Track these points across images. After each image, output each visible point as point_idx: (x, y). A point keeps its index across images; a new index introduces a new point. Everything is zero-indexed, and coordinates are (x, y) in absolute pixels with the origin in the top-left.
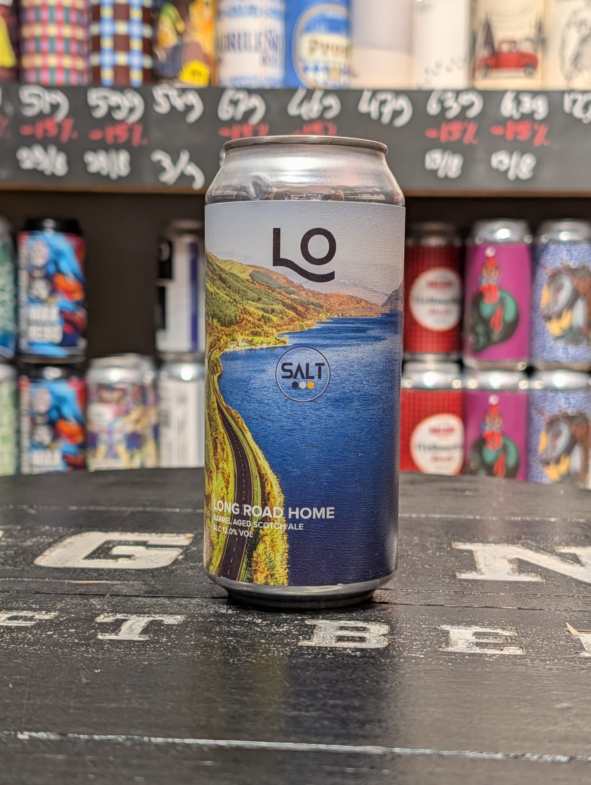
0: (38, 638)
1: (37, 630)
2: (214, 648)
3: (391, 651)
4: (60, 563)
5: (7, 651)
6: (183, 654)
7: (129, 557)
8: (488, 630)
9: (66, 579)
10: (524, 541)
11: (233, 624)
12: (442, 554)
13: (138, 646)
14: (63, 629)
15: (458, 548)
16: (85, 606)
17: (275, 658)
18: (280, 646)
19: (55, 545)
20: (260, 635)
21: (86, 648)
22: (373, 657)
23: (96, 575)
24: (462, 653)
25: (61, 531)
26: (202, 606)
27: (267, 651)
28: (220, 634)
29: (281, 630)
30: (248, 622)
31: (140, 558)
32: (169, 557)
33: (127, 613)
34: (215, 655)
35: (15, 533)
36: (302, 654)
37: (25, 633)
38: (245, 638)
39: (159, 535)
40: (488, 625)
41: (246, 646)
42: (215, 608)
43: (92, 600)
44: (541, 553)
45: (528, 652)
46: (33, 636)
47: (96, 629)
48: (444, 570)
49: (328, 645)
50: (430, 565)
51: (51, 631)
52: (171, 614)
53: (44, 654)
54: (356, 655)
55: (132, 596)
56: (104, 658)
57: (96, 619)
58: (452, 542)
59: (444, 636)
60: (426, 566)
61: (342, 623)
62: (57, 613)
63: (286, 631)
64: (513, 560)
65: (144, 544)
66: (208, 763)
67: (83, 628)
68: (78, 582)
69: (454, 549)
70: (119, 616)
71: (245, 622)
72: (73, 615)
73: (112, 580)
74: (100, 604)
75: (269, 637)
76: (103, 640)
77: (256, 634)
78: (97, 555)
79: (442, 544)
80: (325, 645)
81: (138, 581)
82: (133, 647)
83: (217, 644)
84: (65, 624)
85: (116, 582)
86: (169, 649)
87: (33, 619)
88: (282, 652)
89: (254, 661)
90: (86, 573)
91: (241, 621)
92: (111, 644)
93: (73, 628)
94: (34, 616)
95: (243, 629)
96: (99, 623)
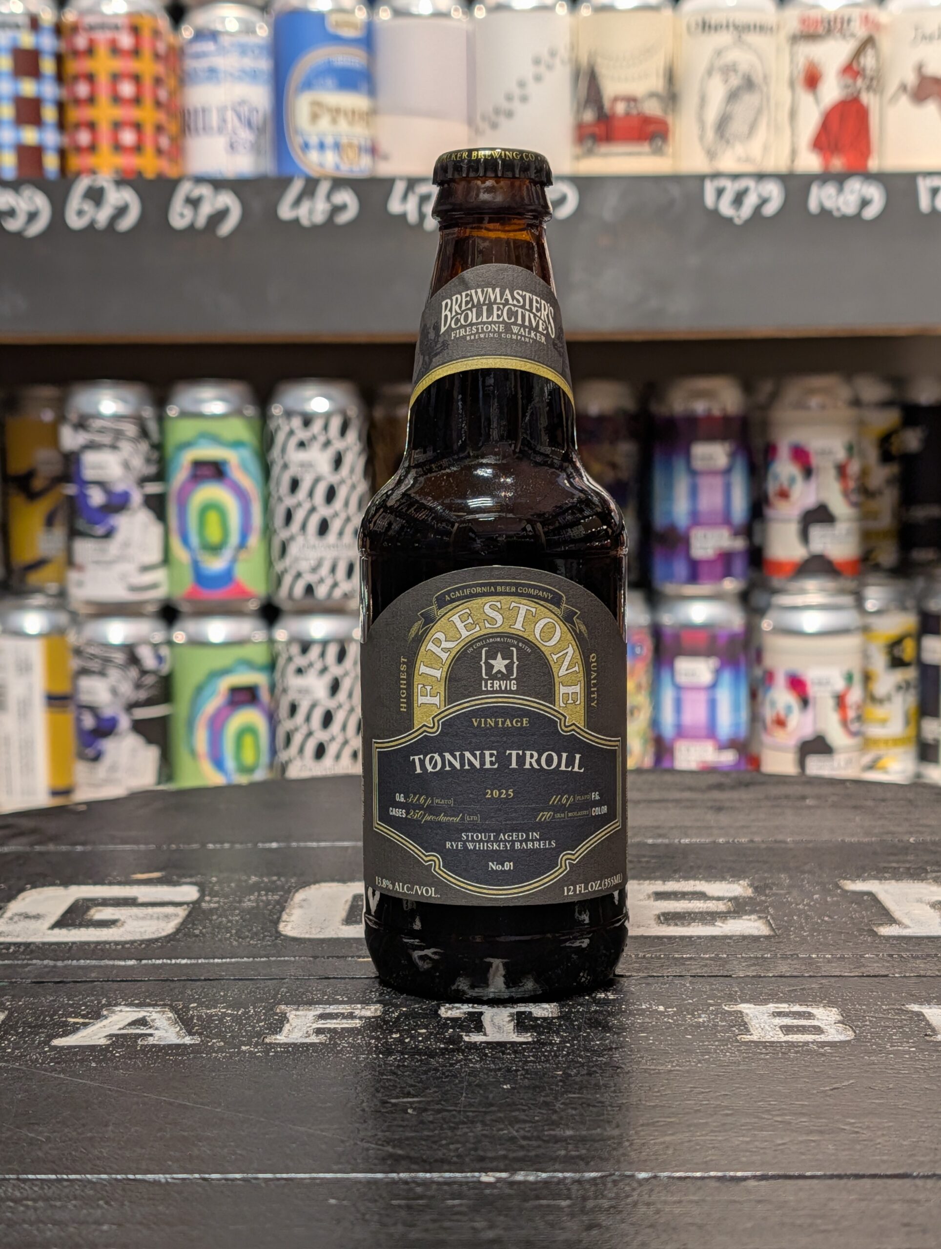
0: (386, 1042)
1: (373, 1031)
3: (868, 1044)
4: (315, 931)
9: (346, 956)
10: (934, 875)
12: (835, 899)
13: (531, 1051)
15: (850, 889)
18: (717, 1043)
19: (287, 904)
20: (678, 1028)
25: (279, 883)
29: (701, 1020)
30: (647, 1009)
33: (474, 1003)
34: (642, 1057)
35: (216, 888)
36: (755, 1053)
37: (364, 1037)
47: (452, 1028)
48: (853, 923)
49: (775, 1039)
51: (396, 1033)
52: (533, 1002)
56: (500, 1069)
57: (439, 1012)
58: (837, 879)
59: (922, 1020)
60: (826, 919)
61: (772, 1007)
62: (379, 1007)
63: (709, 1022)
64: (935, 903)
67: (434, 1028)
69: (847, 891)
70: (466, 1008)
72: (404, 1010)
75: (693, 1031)
76: (476, 1042)
77: (671, 1027)
79: (824, 884)
80: (772, 1039)
82: (524, 1051)
84: (403, 1022)
86: (573, 1052)
92: (493, 1048)
93: (420, 1027)
94: (352, 1013)
95: (647, 1020)
96: (448, 1019)
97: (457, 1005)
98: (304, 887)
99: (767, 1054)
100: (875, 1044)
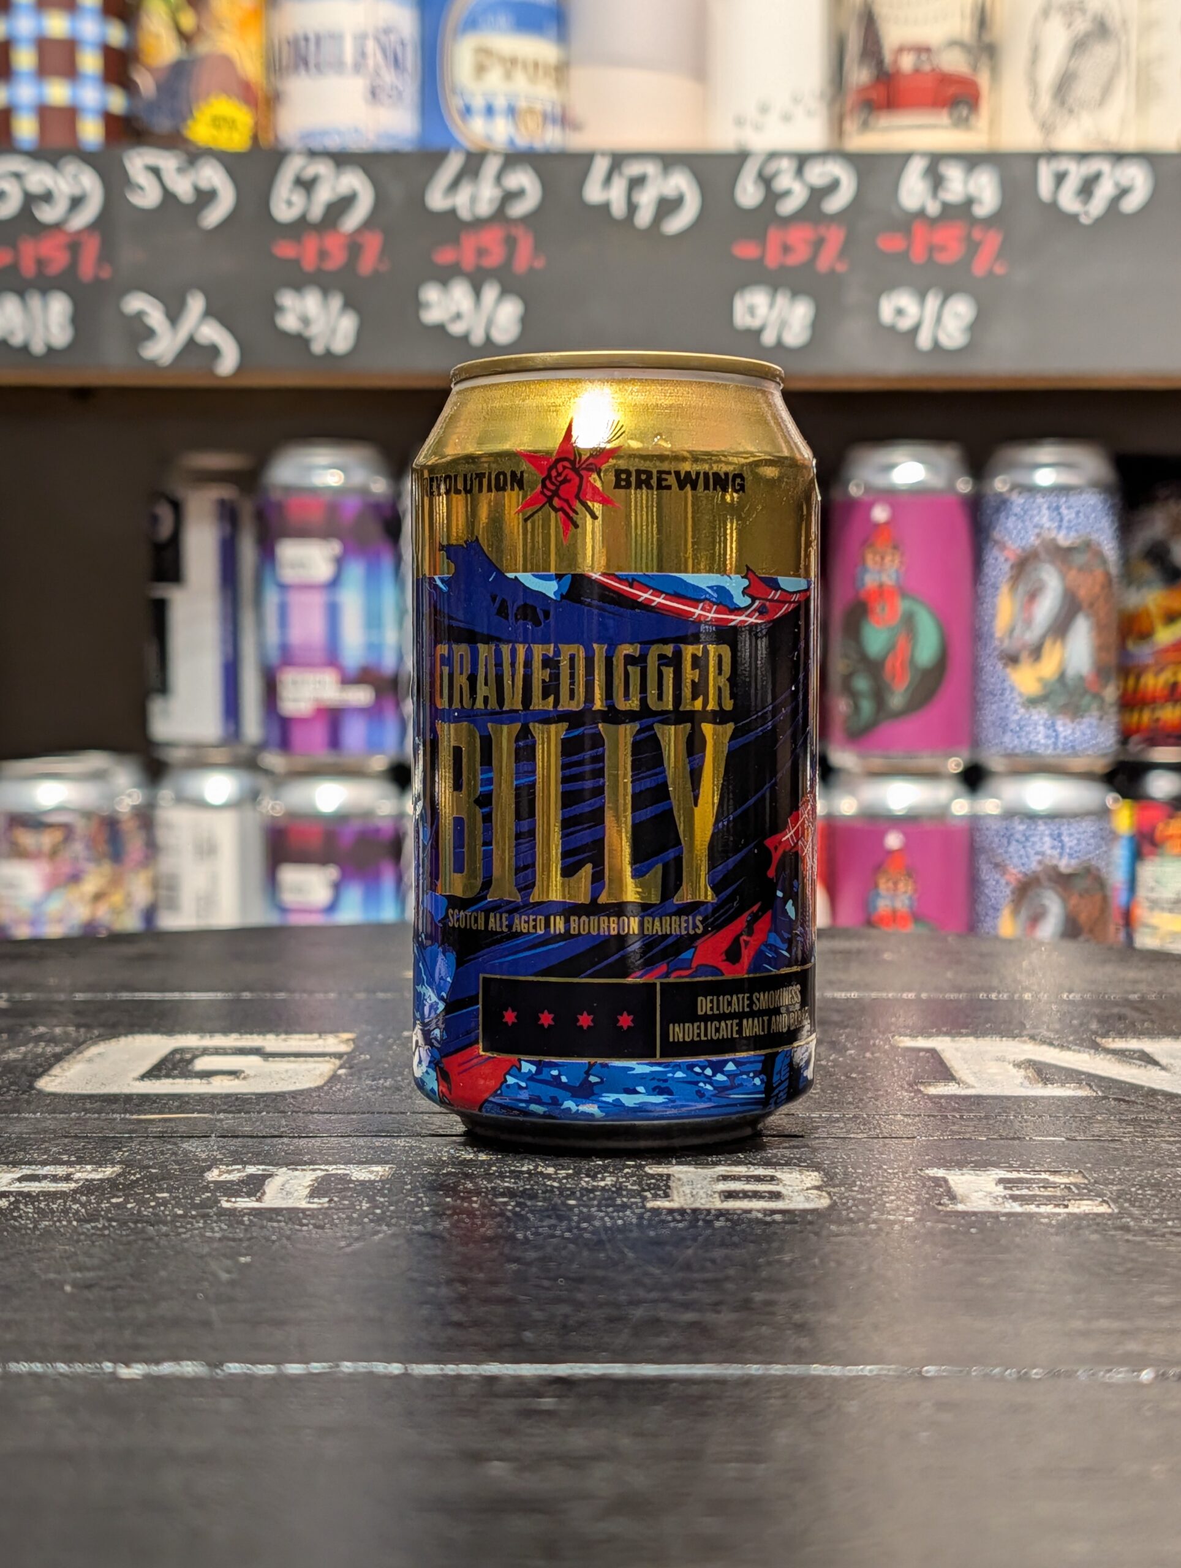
0: (95, 1209)
1: (86, 1195)
2: (475, 1216)
3: (844, 1213)
4: (89, 1087)
5: (38, 1233)
6: (416, 1228)
7: (234, 1073)
8: (1022, 1175)
9: (114, 1111)
10: (1031, 1033)
11: (497, 1177)
12: (877, 1055)
13: (313, 1216)
14: (144, 1193)
15: (902, 1045)
16: (172, 1154)
17: (610, 1229)
18: (610, 1209)
19: (70, 1057)
20: (561, 1194)
21: (205, 1222)
22: (811, 1223)
23: (176, 1104)
24: (990, 1213)
25: (74, 1034)
26: (420, 1148)
27: (589, 1218)
28: (478, 1193)
29: (602, 1184)
30: (529, 1172)
31: (255, 1076)
32: (318, 1072)
33: (268, 1165)
34: (483, 1225)
36: (663, 1222)
37: (65, 1202)
38: (534, 1197)
39: (283, 1036)
40: (1020, 1166)
41: (540, 1211)
42: (448, 1152)
43: (185, 1145)
44: (1074, 1051)
45: (1121, 1207)
46: (83, 1205)
47: (213, 1192)
49: (707, 1206)
50: (860, 1073)
51: (119, 1197)
52: (360, 1163)
53: (122, 1236)
54: (774, 1222)
55: (264, 1137)
56: (249, 1239)
57: (205, 1175)
58: (890, 1036)
59: (941, 1186)
60: (853, 1075)
61: (721, 1170)
62: (118, 1169)
63: (613, 1186)
64: (1022, 1063)
65: (257, 1051)
66: (547, 1403)
67: (185, 1191)
68: (143, 1117)
69: (898, 1048)
70: (251, 1170)
71: (522, 1172)
72: (154, 1171)
73: (212, 1112)
74: (204, 1152)
75: (582, 1195)
76: (235, 1209)
77: (552, 1191)
78: (164, 1072)
79: (868, 1040)
80: (702, 1207)
81: (268, 1113)
82: (306, 1216)
83: (478, 1210)
84: (142, 1185)
85: (222, 1116)
86: (379, 1220)
87: (72, 1179)
88: (620, 1218)
89: (567, 1235)
90: (155, 1102)
91: (511, 1172)
92: (255, 1216)
93: (162, 1191)
94: (71, 1174)
95: (522, 1183)
96: (215, 1182)
97: (240, 1167)
98: (109, 1039)
99: (680, 1221)
100: (853, 1212)
